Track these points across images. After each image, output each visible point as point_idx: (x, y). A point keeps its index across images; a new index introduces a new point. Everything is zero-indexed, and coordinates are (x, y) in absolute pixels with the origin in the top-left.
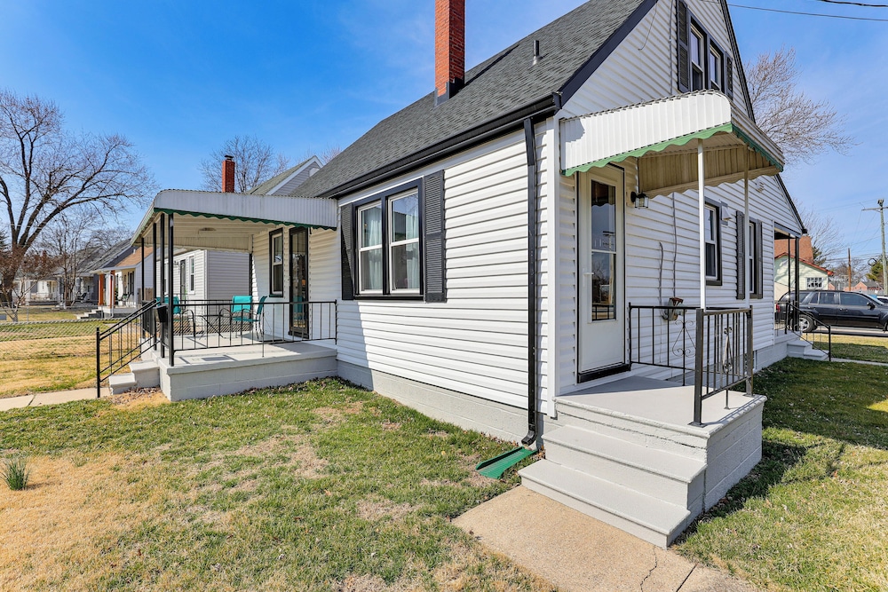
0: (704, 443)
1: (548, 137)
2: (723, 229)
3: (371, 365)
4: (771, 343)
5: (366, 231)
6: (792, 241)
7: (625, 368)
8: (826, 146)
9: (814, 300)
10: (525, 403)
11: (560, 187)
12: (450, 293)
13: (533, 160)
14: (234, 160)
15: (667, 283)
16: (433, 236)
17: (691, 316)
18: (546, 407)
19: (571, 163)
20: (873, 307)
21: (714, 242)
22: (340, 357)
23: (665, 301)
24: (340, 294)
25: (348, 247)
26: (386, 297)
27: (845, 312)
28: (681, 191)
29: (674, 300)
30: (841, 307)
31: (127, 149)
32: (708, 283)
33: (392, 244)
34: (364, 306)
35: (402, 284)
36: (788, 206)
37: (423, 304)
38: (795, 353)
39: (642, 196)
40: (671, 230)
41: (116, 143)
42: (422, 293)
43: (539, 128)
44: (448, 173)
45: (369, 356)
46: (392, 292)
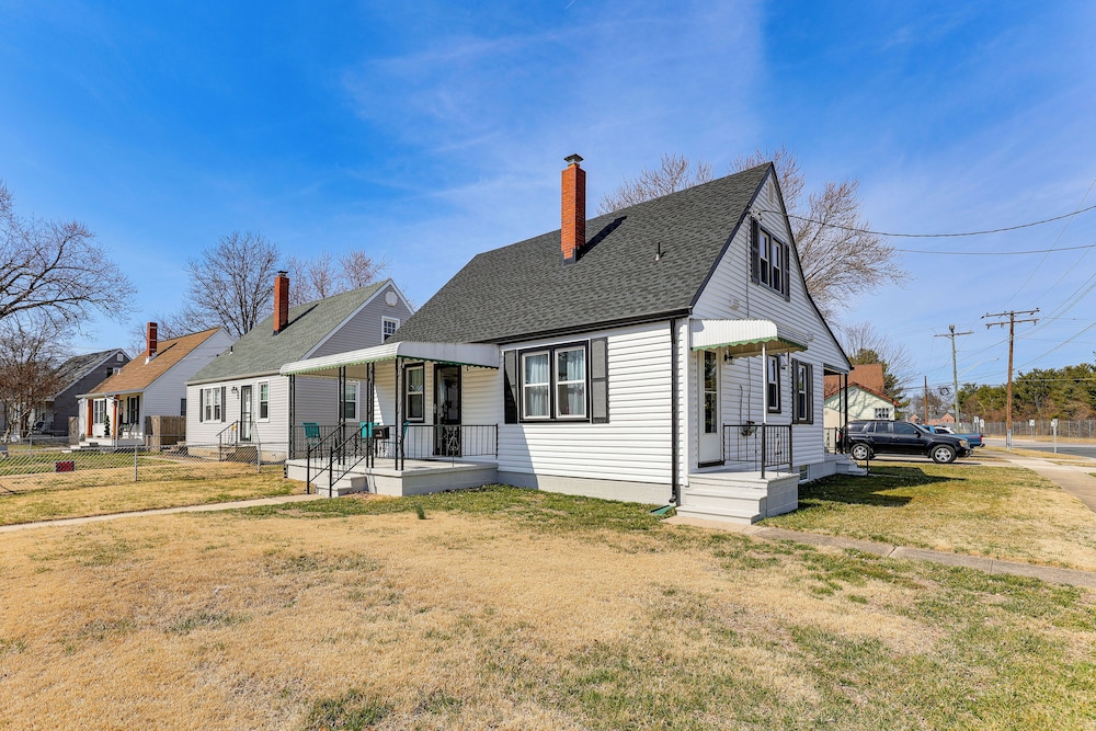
0: (766, 486)
1: (683, 329)
2: (782, 372)
3: (536, 471)
4: (821, 460)
5: (528, 371)
6: (843, 377)
7: (721, 463)
8: (887, 279)
9: (871, 430)
10: (670, 480)
11: (690, 356)
12: (611, 418)
13: (674, 341)
14: (287, 276)
15: (744, 412)
16: (598, 380)
17: (760, 429)
18: (682, 481)
19: (696, 344)
20: (920, 435)
21: (776, 383)
22: (500, 469)
23: (744, 423)
24: (503, 419)
25: (512, 383)
26: (553, 420)
27: (896, 440)
28: (754, 356)
29: (749, 422)
30: (894, 436)
31: (86, 240)
32: (769, 412)
33: (558, 383)
34: (527, 428)
35: (564, 411)
36: (836, 349)
37: (590, 425)
38: (842, 470)
39: (731, 358)
40: (746, 376)
41: (74, 232)
42: (588, 416)
43: (678, 323)
44: (610, 339)
45: (534, 465)
46: (557, 417)
